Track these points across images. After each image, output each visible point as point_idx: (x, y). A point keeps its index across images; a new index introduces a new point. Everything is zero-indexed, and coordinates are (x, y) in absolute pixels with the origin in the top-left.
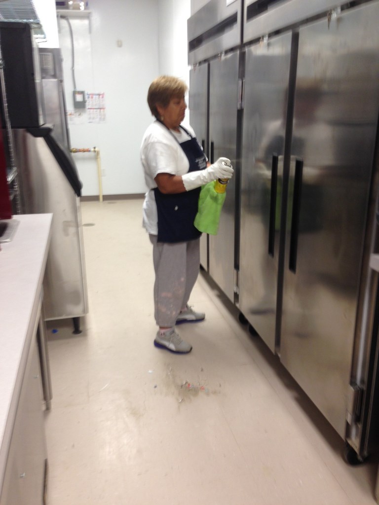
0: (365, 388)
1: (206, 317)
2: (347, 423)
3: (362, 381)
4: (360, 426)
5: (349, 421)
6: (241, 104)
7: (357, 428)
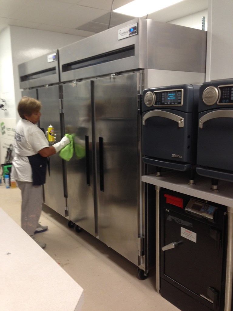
0: (144, 237)
1: (49, 228)
2: (139, 256)
3: (143, 235)
4: (144, 256)
5: (139, 255)
6: (62, 111)
7: (143, 257)
